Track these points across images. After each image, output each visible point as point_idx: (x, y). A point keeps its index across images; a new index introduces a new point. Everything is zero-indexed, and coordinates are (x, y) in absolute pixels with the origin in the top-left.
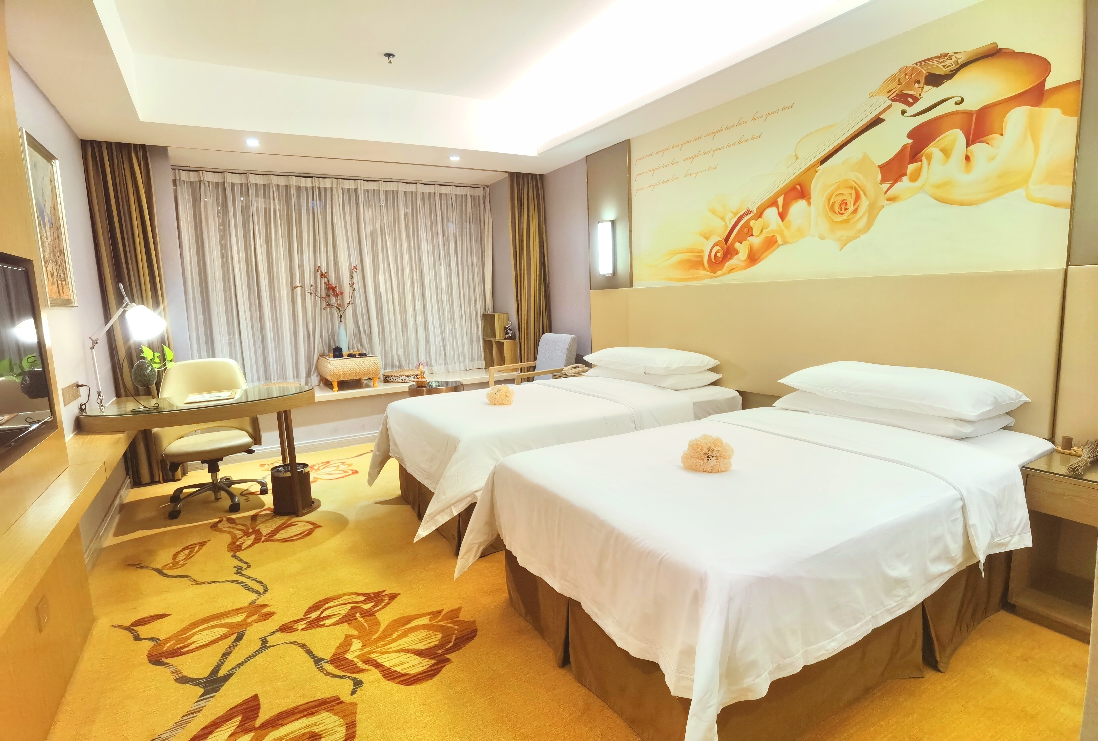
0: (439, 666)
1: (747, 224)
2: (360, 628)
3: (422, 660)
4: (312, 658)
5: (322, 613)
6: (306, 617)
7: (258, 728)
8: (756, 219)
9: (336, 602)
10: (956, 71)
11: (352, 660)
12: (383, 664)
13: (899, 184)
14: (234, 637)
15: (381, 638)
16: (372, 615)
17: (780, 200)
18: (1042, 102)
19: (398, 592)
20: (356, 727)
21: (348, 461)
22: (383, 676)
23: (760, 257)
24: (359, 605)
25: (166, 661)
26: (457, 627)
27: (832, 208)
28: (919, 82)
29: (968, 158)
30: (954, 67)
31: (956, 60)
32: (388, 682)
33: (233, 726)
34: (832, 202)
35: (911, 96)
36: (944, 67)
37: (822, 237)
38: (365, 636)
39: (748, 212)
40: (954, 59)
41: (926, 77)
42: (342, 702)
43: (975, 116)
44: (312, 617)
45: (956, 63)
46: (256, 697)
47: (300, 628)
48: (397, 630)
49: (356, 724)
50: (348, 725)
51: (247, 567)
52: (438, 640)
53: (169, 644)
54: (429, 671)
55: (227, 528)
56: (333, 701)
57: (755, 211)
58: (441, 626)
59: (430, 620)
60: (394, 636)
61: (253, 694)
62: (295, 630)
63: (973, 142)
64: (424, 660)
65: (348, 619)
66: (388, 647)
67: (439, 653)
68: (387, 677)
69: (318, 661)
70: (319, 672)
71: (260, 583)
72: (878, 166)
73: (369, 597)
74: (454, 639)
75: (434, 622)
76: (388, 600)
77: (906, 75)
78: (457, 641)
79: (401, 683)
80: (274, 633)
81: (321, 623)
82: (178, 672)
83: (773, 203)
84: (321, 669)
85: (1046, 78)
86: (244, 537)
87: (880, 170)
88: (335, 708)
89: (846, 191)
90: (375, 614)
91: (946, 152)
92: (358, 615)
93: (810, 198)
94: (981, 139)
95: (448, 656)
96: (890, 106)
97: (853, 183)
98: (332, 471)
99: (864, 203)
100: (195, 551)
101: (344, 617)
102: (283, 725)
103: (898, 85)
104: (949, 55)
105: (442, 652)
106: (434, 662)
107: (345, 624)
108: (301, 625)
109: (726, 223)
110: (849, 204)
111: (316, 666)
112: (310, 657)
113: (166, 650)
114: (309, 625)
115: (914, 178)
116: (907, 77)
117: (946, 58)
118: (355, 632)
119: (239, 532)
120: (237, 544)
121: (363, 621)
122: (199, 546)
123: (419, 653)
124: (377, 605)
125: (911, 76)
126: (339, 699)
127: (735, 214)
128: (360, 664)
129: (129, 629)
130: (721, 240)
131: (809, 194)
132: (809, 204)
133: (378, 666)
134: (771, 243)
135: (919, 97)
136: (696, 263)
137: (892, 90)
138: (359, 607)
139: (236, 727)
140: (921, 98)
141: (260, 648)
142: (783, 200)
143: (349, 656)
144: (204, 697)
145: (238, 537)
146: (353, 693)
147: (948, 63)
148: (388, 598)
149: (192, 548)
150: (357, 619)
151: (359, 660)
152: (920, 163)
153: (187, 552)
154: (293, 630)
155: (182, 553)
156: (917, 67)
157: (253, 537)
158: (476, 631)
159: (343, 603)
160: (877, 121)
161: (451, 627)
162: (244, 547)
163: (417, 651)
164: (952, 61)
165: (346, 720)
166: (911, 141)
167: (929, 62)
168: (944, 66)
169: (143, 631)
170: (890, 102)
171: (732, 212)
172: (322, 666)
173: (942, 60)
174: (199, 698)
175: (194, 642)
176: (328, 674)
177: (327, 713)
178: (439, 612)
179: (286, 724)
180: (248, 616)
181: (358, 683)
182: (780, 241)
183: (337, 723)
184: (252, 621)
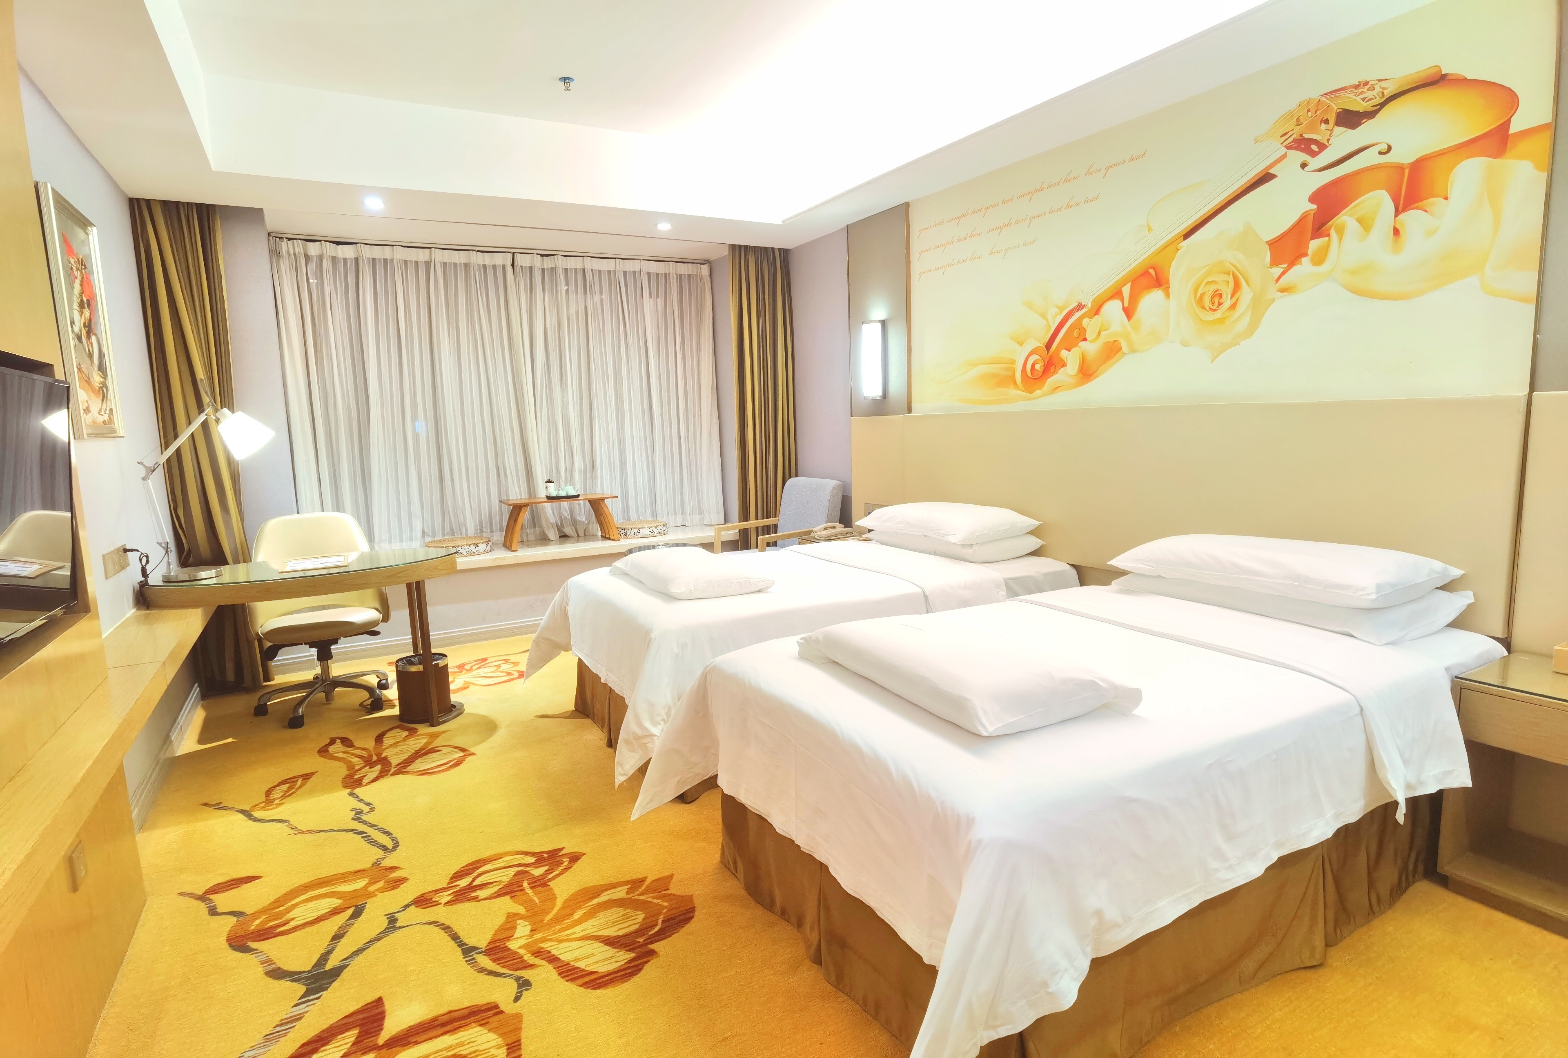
0: (639, 962)
1: (1078, 324)
2: (528, 904)
3: (616, 953)
4: (459, 946)
5: (473, 880)
6: (451, 885)
7: (382, 1045)
8: (1091, 317)
9: (494, 865)
10: (1382, 105)
11: (516, 950)
12: (561, 957)
13: (1296, 269)
14: (350, 912)
15: (556, 921)
16: (545, 885)
17: (1126, 290)
18: (1506, 150)
19: (582, 851)
20: (520, 1049)
21: (513, 659)
22: (559, 974)
23: (1095, 372)
24: (528, 869)
25: (253, 945)
26: (665, 904)
27: (1200, 302)
28: (1326, 122)
29: (1396, 232)
30: (1379, 100)
31: (1382, 90)
32: (567, 983)
33: (347, 1044)
34: (1200, 292)
35: (1315, 142)
36: (1363, 101)
37: (1185, 344)
38: (535, 916)
39: (1080, 307)
40: (1378, 89)
41: (1338, 114)
42: (502, 1012)
43: (1407, 171)
44: (459, 885)
45: (1381, 96)
46: (379, 1001)
47: (444, 900)
48: (580, 908)
49: (520, 1045)
50: (510, 1046)
51: (369, 810)
52: (638, 923)
53: (257, 922)
54: (625, 969)
55: (341, 754)
56: (489, 1009)
57: (1089, 306)
58: (645, 902)
59: (628, 893)
60: (577, 916)
61: (376, 997)
62: (436, 903)
63: (1405, 210)
64: (618, 952)
65: (511, 890)
66: (568, 932)
67: (639, 942)
68: (567, 976)
69: (468, 951)
70: (469, 967)
71: (387, 833)
72: (1267, 242)
73: (541, 858)
74: (660, 922)
75: (635, 896)
76: (567, 863)
77: (1309, 111)
78: (667, 924)
79: (586, 985)
80: (406, 907)
81: (473, 894)
82: (269, 961)
83: (1117, 294)
84: (472, 963)
85: (1511, 117)
86: (366, 768)
87: (1270, 249)
88: (491, 1020)
89: (1221, 278)
90: (549, 883)
91: (1365, 224)
92: (525, 884)
93: (1169, 288)
94: (1416, 205)
95: (651, 946)
96: (1284, 156)
97: (1232, 267)
98: (489, 672)
99: (1246, 295)
100: (297, 786)
101: (505, 886)
102: (416, 1043)
103: (1296, 125)
104: (1370, 83)
105: (645, 940)
106: (633, 955)
107: (507, 898)
108: (445, 897)
109: (1048, 322)
110: (1224, 297)
111: (464, 958)
112: (456, 944)
113: (253, 929)
114: (455, 896)
115: (1319, 260)
116: (1310, 114)
117: (1367, 87)
118: (521, 910)
119: (357, 759)
120: (356, 777)
121: (533, 894)
122: (302, 780)
123: (610, 942)
124: (552, 869)
125: (1316, 113)
126: (496, 1006)
127: (1061, 309)
128: (529, 958)
129: (202, 898)
130: (1040, 346)
131: (1168, 282)
132: (1168, 295)
133: (553, 959)
134: (1112, 351)
135: (1326, 144)
136: (1005, 380)
137: (1286, 134)
138: (527, 872)
139: (350, 1044)
140: (1330, 145)
141: (386, 929)
142: (1130, 289)
143: (513, 945)
144: (306, 999)
145: (357, 768)
146: (517, 999)
147: (1369, 94)
148: (568, 859)
149: (294, 782)
150: (524, 890)
151: (525, 951)
152: (1327, 238)
153: (285, 787)
154: (433, 904)
155: (277, 788)
156: (1325, 100)
157: (379, 767)
158: (693, 909)
159: (504, 866)
160: (1265, 178)
161: (658, 904)
162: (365, 781)
163: (609, 939)
164: (1374, 93)
165: (507, 1038)
166: (1314, 207)
167: (1341, 93)
168: (1363, 99)
169: (222, 901)
170: (1285, 150)
171: (1057, 307)
172: (474, 959)
173: (1360, 91)
174: (299, 1000)
175: (293, 919)
176: (482, 970)
177: (478, 1028)
178: (642, 881)
179: (420, 1043)
180: (370, 884)
181: (524, 984)
182: (1125, 348)
183: (494, 1043)
184: (377, 890)
